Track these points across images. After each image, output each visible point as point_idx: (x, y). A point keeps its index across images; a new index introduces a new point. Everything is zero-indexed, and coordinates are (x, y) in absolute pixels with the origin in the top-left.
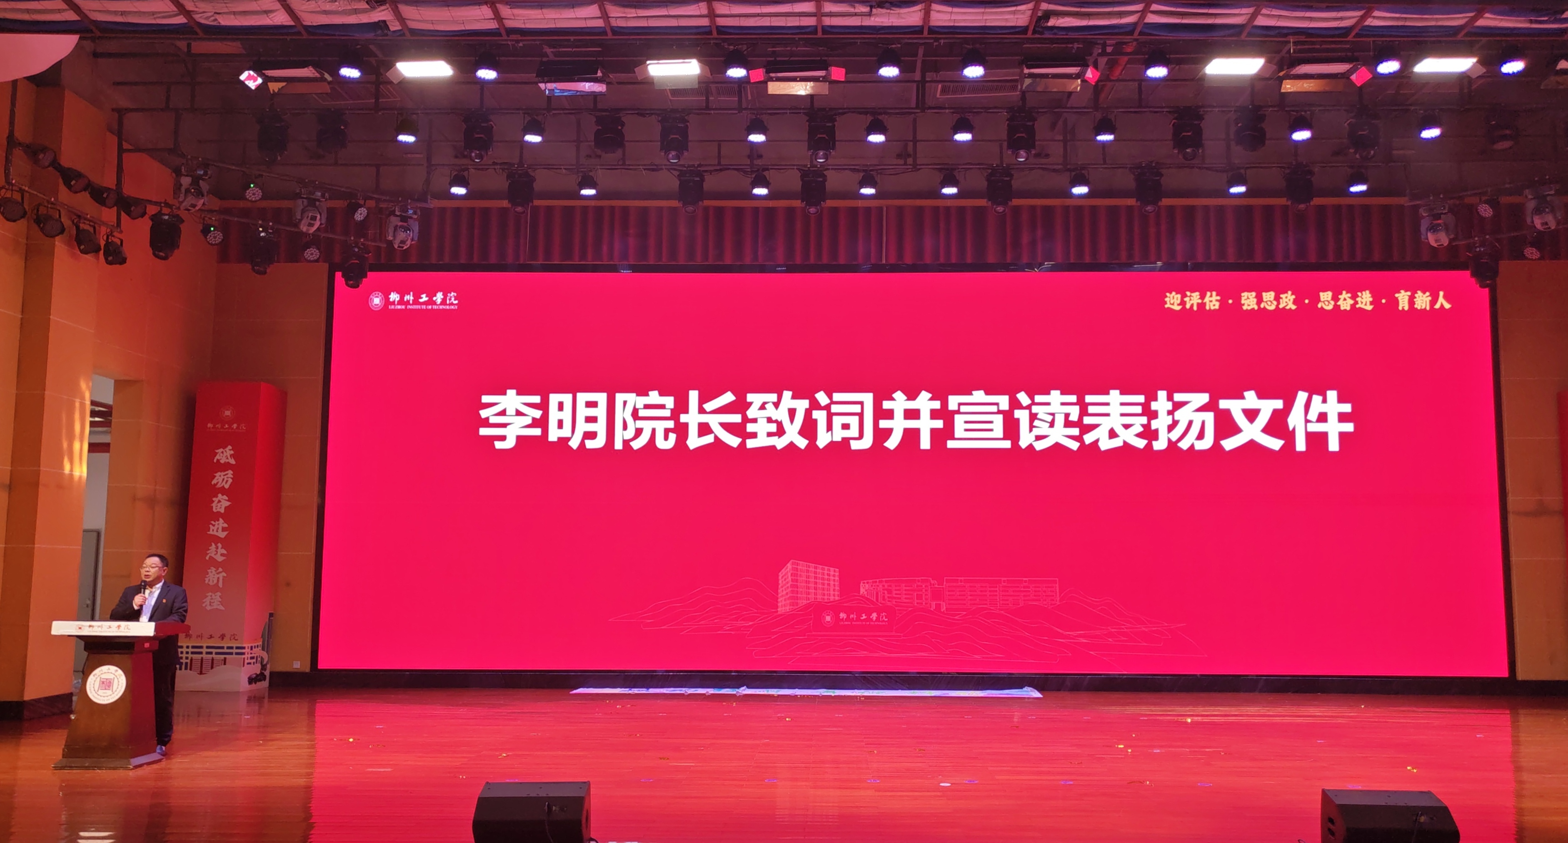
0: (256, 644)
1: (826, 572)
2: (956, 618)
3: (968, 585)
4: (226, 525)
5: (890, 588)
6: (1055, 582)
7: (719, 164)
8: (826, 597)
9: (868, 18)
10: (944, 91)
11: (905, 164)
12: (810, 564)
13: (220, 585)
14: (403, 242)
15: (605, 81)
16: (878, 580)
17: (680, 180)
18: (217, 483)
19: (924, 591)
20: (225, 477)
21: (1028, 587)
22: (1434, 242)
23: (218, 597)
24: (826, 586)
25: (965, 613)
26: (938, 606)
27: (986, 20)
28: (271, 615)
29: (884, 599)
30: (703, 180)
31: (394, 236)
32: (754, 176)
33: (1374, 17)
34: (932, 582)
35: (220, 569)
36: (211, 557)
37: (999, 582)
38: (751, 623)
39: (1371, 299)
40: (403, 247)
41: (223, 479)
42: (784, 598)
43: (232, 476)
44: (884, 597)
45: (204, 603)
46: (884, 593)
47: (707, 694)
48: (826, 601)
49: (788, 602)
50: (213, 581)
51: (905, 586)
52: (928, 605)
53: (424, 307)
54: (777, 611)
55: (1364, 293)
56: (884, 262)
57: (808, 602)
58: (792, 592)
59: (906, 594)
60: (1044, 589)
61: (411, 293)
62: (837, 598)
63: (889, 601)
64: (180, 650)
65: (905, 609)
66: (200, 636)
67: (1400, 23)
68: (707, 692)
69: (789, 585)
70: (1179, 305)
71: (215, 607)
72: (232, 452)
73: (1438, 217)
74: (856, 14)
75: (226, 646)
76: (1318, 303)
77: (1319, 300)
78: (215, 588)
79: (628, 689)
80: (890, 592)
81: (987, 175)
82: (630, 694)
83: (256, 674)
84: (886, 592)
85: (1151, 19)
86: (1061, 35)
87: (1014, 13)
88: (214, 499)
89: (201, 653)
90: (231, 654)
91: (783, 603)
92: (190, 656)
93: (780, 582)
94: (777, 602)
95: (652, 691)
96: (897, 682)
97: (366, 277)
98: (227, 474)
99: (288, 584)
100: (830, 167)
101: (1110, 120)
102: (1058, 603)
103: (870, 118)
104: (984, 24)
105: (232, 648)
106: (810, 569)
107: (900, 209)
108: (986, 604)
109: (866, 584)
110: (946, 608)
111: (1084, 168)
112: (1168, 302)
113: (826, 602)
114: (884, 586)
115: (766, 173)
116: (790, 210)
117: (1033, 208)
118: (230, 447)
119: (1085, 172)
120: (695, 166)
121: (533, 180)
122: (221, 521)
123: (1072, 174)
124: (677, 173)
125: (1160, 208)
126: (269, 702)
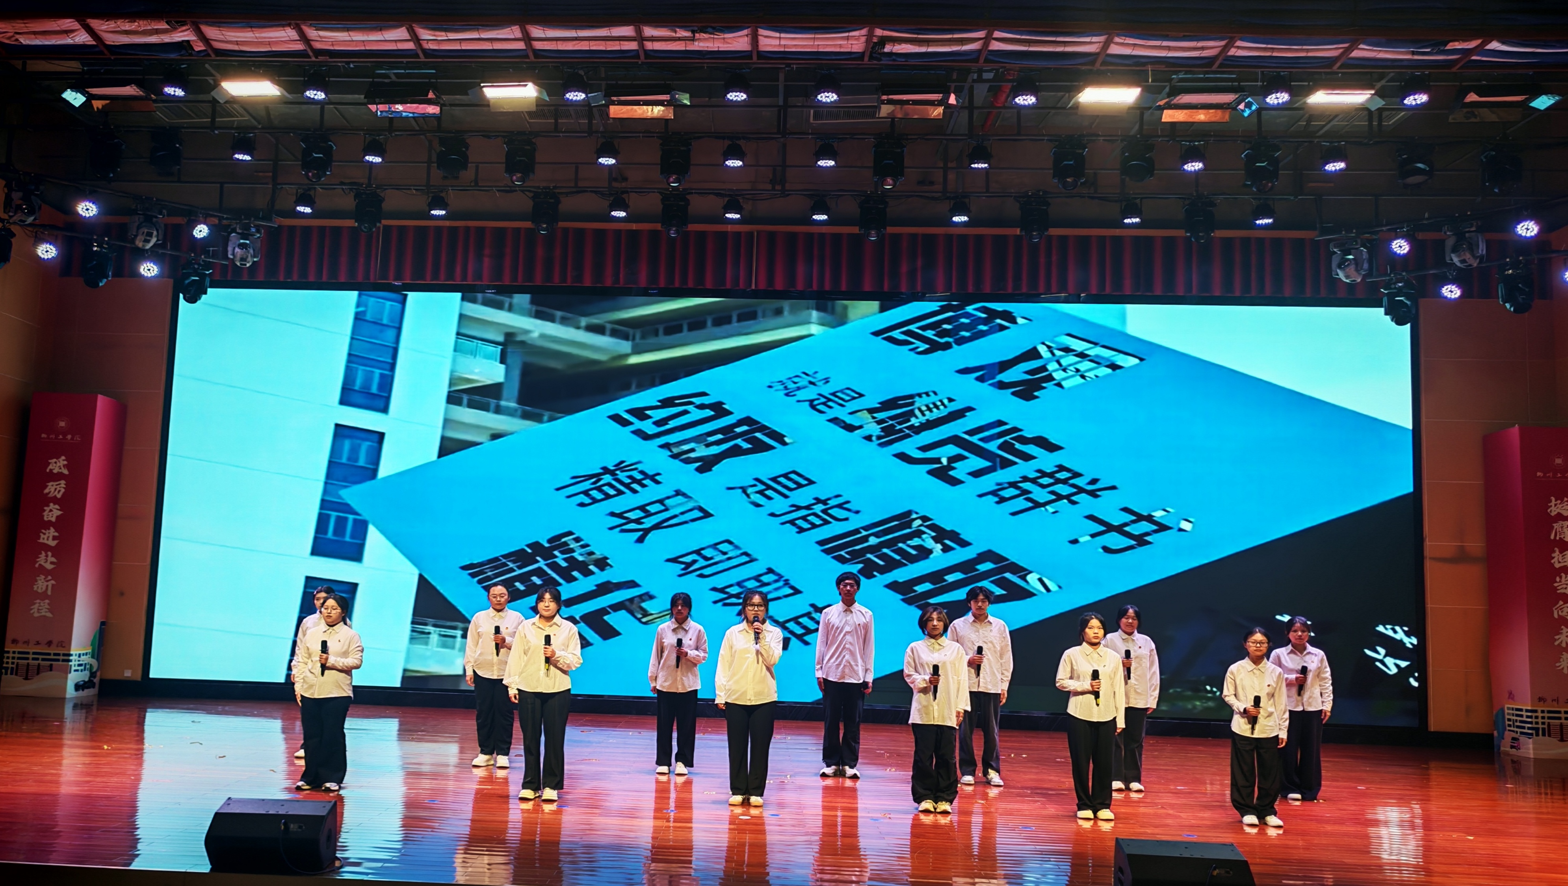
0: (85, 651)
4: (57, 533)
7: (576, 186)
9: (692, 42)
10: (815, 118)
11: (774, 189)
13: (49, 593)
14: (243, 259)
17: (534, 202)
18: (50, 492)
20: (58, 486)
23: (46, 604)
27: (818, 45)
28: (103, 623)
30: (558, 202)
32: (612, 199)
33: (1237, 47)
35: (50, 578)
36: (40, 565)
40: (245, 265)
41: (55, 489)
43: (64, 486)
45: (32, 609)
50: (42, 589)
56: (754, 287)
66: (27, 643)
71: (43, 614)
72: (65, 462)
74: (679, 39)
75: (51, 652)
78: (43, 596)
81: (860, 202)
83: (84, 681)
88: (45, 508)
89: (27, 659)
90: (58, 660)
92: (16, 661)
98: (59, 484)
99: (122, 594)
100: (693, 191)
103: (727, 143)
105: (58, 655)
107: (772, 234)
111: (965, 196)
115: (624, 196)
116: (654, 233)
117: (914, 236)
118: (63, 458)
119: (967, 200)
120: (549, 188)
121: (382, 200)
122: (52, 530)
123: (952, 202)
124: (531, 195)
125: (1050, 237)
126: (98, 710)
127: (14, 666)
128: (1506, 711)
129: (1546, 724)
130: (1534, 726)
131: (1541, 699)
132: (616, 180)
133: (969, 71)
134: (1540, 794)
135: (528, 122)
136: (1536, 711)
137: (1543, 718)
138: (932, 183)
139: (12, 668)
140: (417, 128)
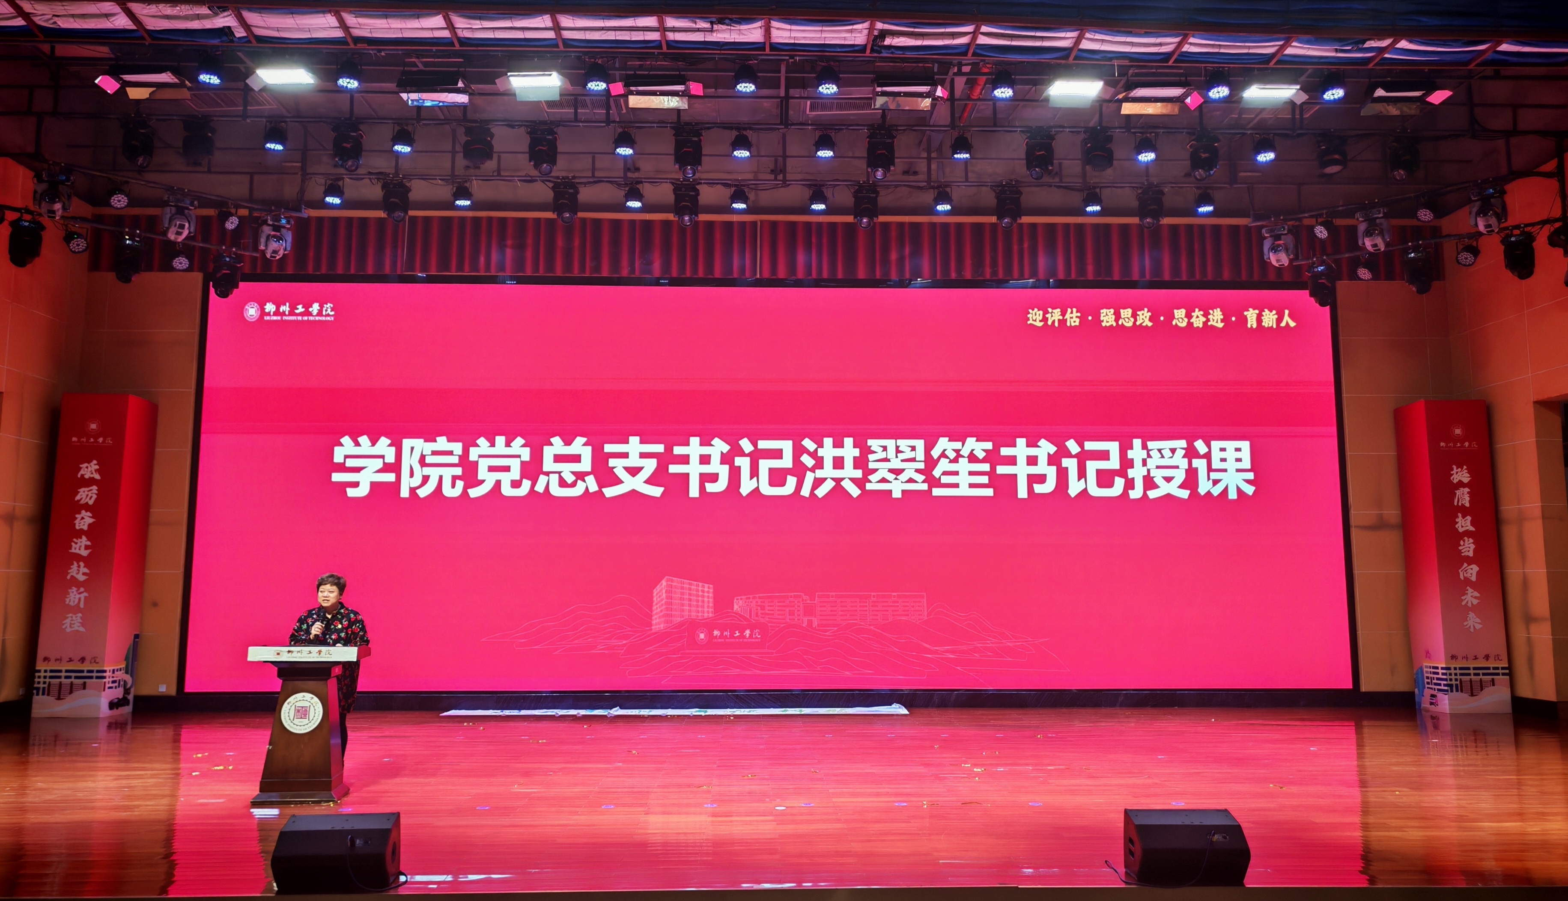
0: (119, 667)
1: (700, 589)
2: (827, 634)
3: (840, 600)
4: (89, 543)
5: (763, 604)
6: (922, 597)
7: (593, 176)
8: (700, 614)
9: (710, 33)
10: (811, 109)
11: (776, 179)
12: (685, 581)
13: (82, 605)
14: (275, 252)
15: (468, 92)
16: (751, 596)
17: (555, 192)
18: (81, 499)
19: (796, 606)
20: (90, 493)
21: (898, 602)
22: (1275, 262)
23: (78, 618)
24: (700, 604)
25: (836, 629)
26: (810, 623)
27: (825, 38)
28: (137, 636)
29: (757, 615)
30: (577, 192)
31: (266, 246)
32: (627, 189)
33: (1191, 44)
34: (805, 597)
35: (82, 589)
36: (72, 576)
37: (869, 597)
38: (624, 642)
39: (1222, 317)
40: (275, 257)
41: (87, 495)
42: (658, 616)
43: (96, 492)
44: (757, 613)
45: (63, 624)
46: (757, 609)
47: (578, 716)
48: (700, 618)
49: (663, 619)
50: (74, 602)
51: (778, 602)
52: (800, 622)
53: (300, 318)
54: (651, 630)
55: (1215, 310)
56: (758, 276)
57: (682, 619)
58: (667, 609)
59: (778, 610)
60: (912, 604)
61: (287, 304)
62: (711, 615)
63: (762, 617)
64: (37, 674)
65: (778, 625)
66: (59, 660)
67: (1216, 50)
68: (578, 714)
69: (663, 602)
70: (1040, 321)
71: (75, 630)
72: (97, 467)
73: (1277, 237)
74: (698, 30)
75: (86, 669)
76: (1173, 320)
77: (1173, 317)
78: (76, 609)
79: (500, 711)
80: (763, 608)
81: (854, 192)
82: (500, 716)
83: (118, 698)
84: (759, 608)
85: (982, 40)
86: (899, 54)
87: (852, 32)
88: (77, 516)
89: (60, 677)
90: (91, 677)
91: (658, 620)
92: (47, 680)
93: (655, 599)
94: (652, 620)
95: (524, 712)
96: (769, 700)
97: (237, 287)
98: (91, 490)
99: (155, 604)
100: (703, 182)
101: (966, 138)
102: (926, 618)
103: (735, 133)
104: (823, 42)
105: (92, 671)
106: (685, 586)
107: (774, 224)
108: (856, 620)
109: (739, 600)
110: (818, 624)
111: (947, 186)
112: (1031, 319)
113: (700, 620)
114: (757, 602)
115: (640, 186)
116: (666, 223)
117: (901, 225)
118: (95, 462)
119: (948, 190)
120: (568, 178)
121: (409, 190)
122: (84, 538)
123: (936, 191)
124: (551, 185)
125: (1021, 224)
126: (132, 728)
127: (46, 686)
128: (1425, 669)
129: (1459, 680)
130: (1449, 682)
131: (1453, 657)
132: (629, 170)
133: (950, 64)
134: (1456, 746)
135: (546, 112)
136: (1449, 669)
137: (1456, 674)
138: (915, 173)
139: (44, 688)
140: (443, 117)
